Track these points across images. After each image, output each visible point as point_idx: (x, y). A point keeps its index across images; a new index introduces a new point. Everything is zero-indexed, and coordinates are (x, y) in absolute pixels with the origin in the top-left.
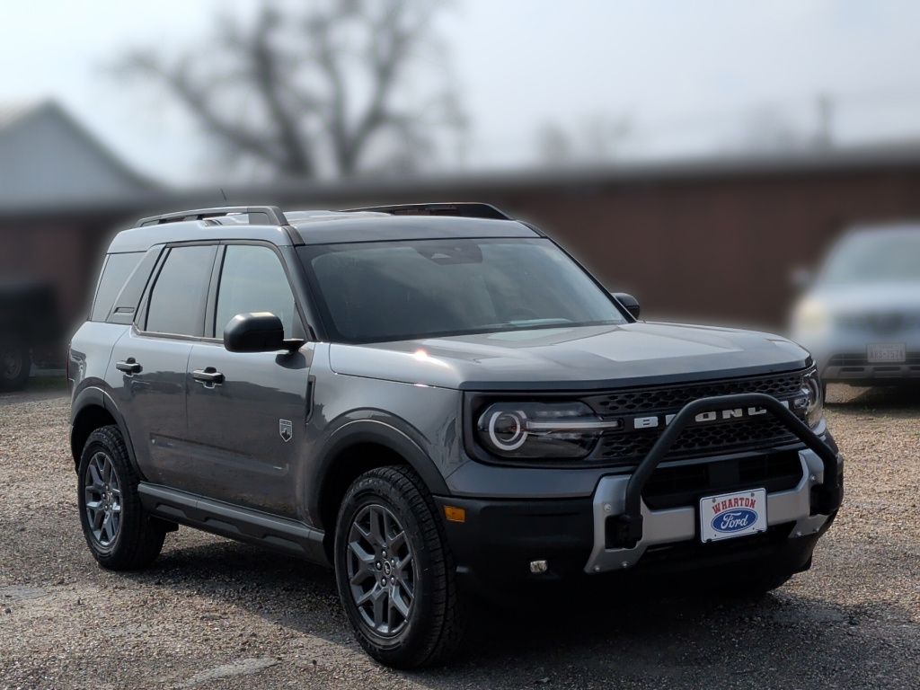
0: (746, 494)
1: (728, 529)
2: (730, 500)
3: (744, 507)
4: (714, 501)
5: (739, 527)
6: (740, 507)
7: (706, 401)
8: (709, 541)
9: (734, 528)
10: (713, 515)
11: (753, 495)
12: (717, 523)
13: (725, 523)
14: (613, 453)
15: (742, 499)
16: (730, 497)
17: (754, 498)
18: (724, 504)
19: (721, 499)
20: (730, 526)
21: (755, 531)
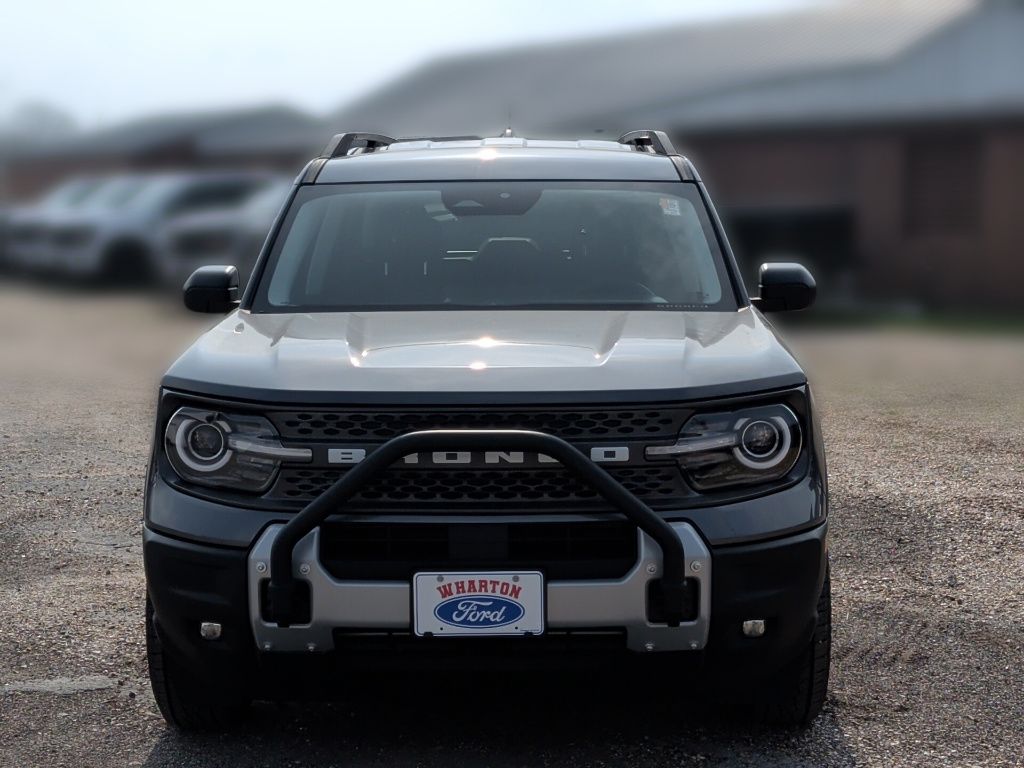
0: (504, 577)
1: (465, 622)
2: (472, 583)
3: (498, 593)
4: (441, 579)
5: (487, 622)
6: (489, 593)
7: (419, 435)
8: (428, 635)
9: (477, 623)
10: (439, 600)
11: (516, 579)
12: (446, 612)
13: (461, 613)
14: (299, 493)
15: (495, 583)
16: (471, 578)
17: (518, 584)
18: (460, 586)
19: (452, 578)
20: (470, 618)
21: (520, 632)
